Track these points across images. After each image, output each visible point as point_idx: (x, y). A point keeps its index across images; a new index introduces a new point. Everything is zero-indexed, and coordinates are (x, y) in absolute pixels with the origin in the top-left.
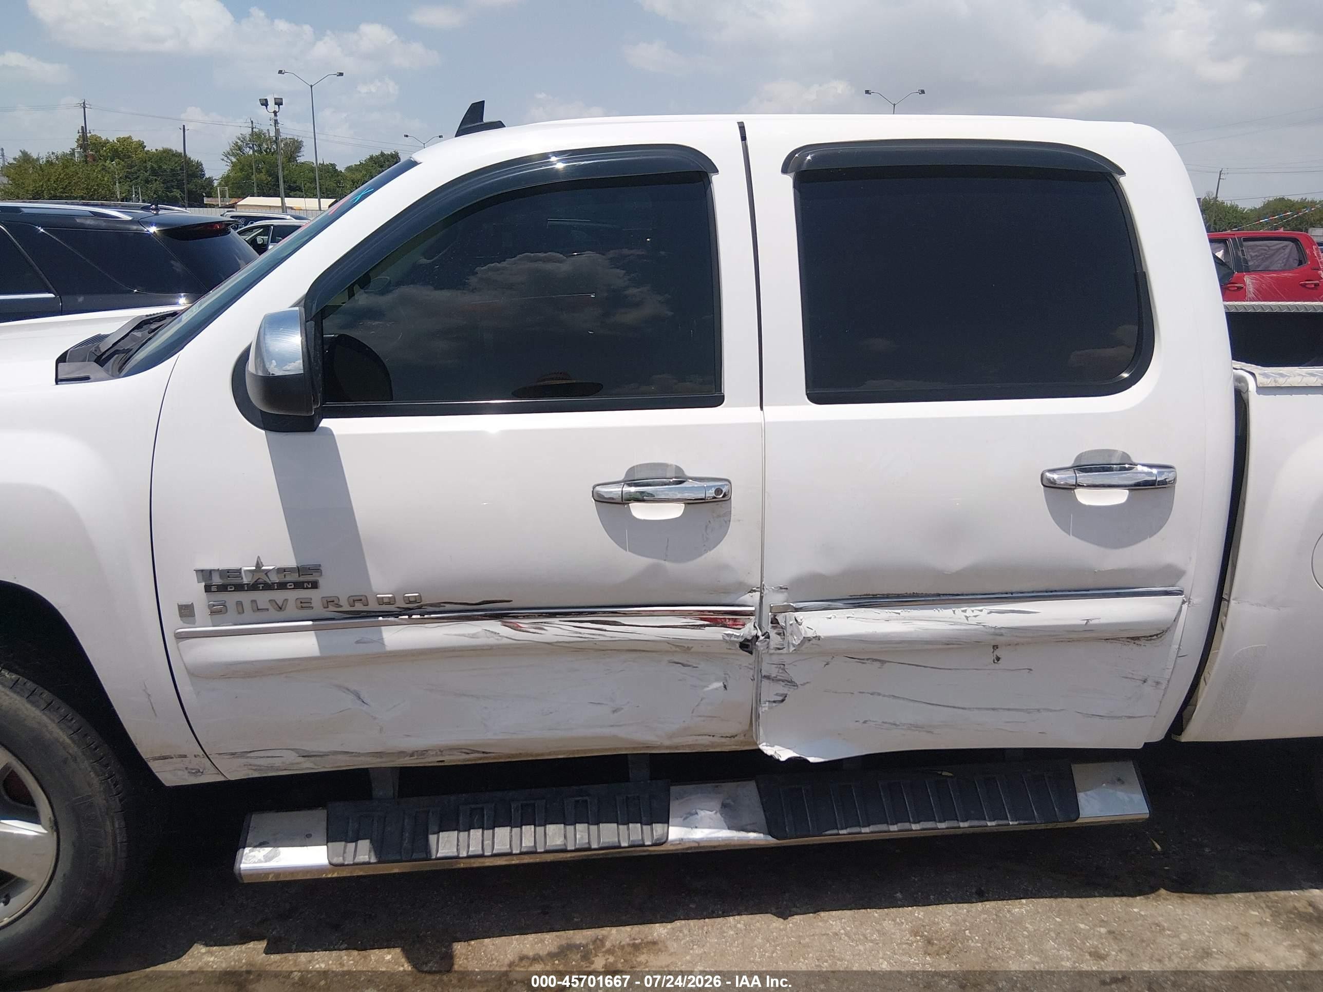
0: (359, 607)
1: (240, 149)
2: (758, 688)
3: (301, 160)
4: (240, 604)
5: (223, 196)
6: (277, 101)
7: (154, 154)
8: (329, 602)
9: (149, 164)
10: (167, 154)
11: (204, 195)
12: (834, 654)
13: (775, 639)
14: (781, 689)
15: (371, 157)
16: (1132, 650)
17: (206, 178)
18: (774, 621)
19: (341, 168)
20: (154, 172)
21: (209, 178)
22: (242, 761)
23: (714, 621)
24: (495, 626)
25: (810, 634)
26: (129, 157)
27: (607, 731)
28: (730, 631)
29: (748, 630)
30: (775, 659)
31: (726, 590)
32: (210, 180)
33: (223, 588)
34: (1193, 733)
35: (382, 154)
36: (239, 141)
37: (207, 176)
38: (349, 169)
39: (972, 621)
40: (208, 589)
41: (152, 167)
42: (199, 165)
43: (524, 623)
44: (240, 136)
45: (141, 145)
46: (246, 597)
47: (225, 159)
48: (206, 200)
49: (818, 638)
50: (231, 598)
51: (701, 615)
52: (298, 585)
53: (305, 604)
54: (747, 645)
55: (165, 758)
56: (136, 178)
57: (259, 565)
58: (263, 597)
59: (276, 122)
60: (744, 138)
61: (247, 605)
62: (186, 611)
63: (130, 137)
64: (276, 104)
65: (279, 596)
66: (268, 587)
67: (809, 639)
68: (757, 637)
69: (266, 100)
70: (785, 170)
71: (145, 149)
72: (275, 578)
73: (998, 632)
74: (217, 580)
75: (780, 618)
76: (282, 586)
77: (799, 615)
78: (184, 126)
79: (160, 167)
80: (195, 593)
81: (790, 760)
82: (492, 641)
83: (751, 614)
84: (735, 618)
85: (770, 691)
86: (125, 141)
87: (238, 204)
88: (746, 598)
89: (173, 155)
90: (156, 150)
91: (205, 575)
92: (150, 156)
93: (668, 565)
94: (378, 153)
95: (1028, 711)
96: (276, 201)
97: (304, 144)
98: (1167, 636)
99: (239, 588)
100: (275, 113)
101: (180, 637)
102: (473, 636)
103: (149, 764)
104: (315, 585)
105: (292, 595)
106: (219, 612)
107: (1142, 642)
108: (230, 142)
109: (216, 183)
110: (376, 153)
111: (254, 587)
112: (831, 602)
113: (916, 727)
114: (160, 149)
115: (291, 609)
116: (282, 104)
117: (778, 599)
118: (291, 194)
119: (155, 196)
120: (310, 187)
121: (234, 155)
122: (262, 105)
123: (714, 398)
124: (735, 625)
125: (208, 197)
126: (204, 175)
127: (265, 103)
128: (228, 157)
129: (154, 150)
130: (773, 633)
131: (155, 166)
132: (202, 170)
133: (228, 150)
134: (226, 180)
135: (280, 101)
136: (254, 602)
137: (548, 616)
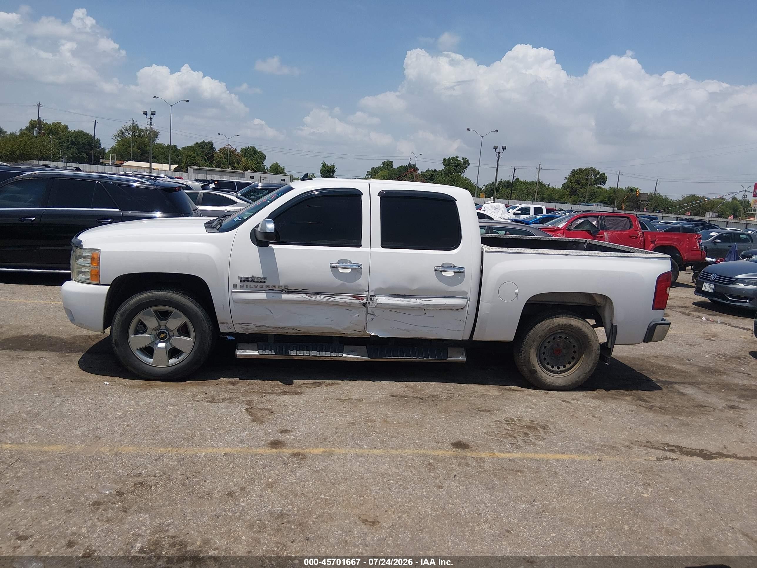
0: (274, 289)
1: (123, 133)
2: (367, 316)
3: (157, 142)
4: (247, 285)
5: (113, 158)
6: (152, 112)
7: (73, 133)
8: (268, 286)
9: (70, 139)
10: (81, 134)
11: (101, 157)
12: (385, 308)
13: (371, 303)
14: (372, 317)
15: (197, 143)
16: (457, 312)
17: (102, 148)
18: (371, 299)
19: (179, 148)
20: (73, 143)
21: (103, 148)
22: (240, 326)
23: (357, 298)
24: (305, 296)
25: (379, 302)
26: (59, 134)
27: (329, 326)
28: (360, 301)
29: (365, 301)
30: (371, 309)
31: (360, 291)
32: (104, 150)
33: (244, 281)
34: (475, 338)
35: (204, 142)
36: (123, 129)
38: (184, 148)
39: (418, 302)
40: (241, 281)
41: (72, 140)
42: (99, 141)
43: (311, 295)
44: (124, 126)
45: (66, 127)
46: (249, 284)
47: (114, 138)
48: (101, 161)
49: (381, 303)
50: (245, 284)
51: (354, 297)
52: (261, 282)
53: (262, 287)
54: (364, 305)
55: (223, 323)
57: (253, 276)
58: (252, 284)
59: (151, 123)
60: (369, 187)
61: (249, 286)
62: (235, 286)
63: (60, 123)
64: (151, 114)
65: (256, 284)
66: (254, 282)
67: (379, 304)
68: (367, 303)
69: (146, 112)
70: (378, 195)
71: (68, 130)
72: (256, 280)
73: (424, 305)
74: (243, 279)
75: (372, 298)
76: (258, 282)
77: (377, 298)
78: (95, 121)
79: (76, 141)
80: (238, 282)
81: (374, 335)
82: (304, 299)
83: (366, 297)
84: (362, 298)
85: (370, 317)
86: (57, 125)
87: (124, 164)
88: (365, 293)
89: (85, 134)
90: (74, 131)
91: (240, 278)
92: (71, 134)
93: (346, 283)
94: (201, 141)
95: (433, 328)
96: (147, 165)
97: (160, 134)
98: (465, 309)
99: (248, 281)
100: (151, 119)
101: (233, 292)
102: (299, 298)
103: (219, 324)
104: (265, 282)
105: (259, 284)
106: (243, 287)
107: (459, 310)
108: (118, 130)
109: (107, 151)
110: (200, 141)
111: (251, 281)
112: (386, 295)
113: (405, 330)
114: (77, 130)
115: (258, 287)
116: (155, 114)
117: (372, 294)
119: (72, 156)
121: (119, 136)
122: (144, 114)
123: (359, 245)
124: (362, 299)
125: (103, 158)
126: (101, 146)
127: (145, 113)
128: (116, 138)
129: (73, 131)
130: (370, 302)
131: (74, 140)
132: (100, 144)
133: (117, 133)
134: (114, 150)
135: (154, 112)
136: (250, 285)
137: (318, 294)
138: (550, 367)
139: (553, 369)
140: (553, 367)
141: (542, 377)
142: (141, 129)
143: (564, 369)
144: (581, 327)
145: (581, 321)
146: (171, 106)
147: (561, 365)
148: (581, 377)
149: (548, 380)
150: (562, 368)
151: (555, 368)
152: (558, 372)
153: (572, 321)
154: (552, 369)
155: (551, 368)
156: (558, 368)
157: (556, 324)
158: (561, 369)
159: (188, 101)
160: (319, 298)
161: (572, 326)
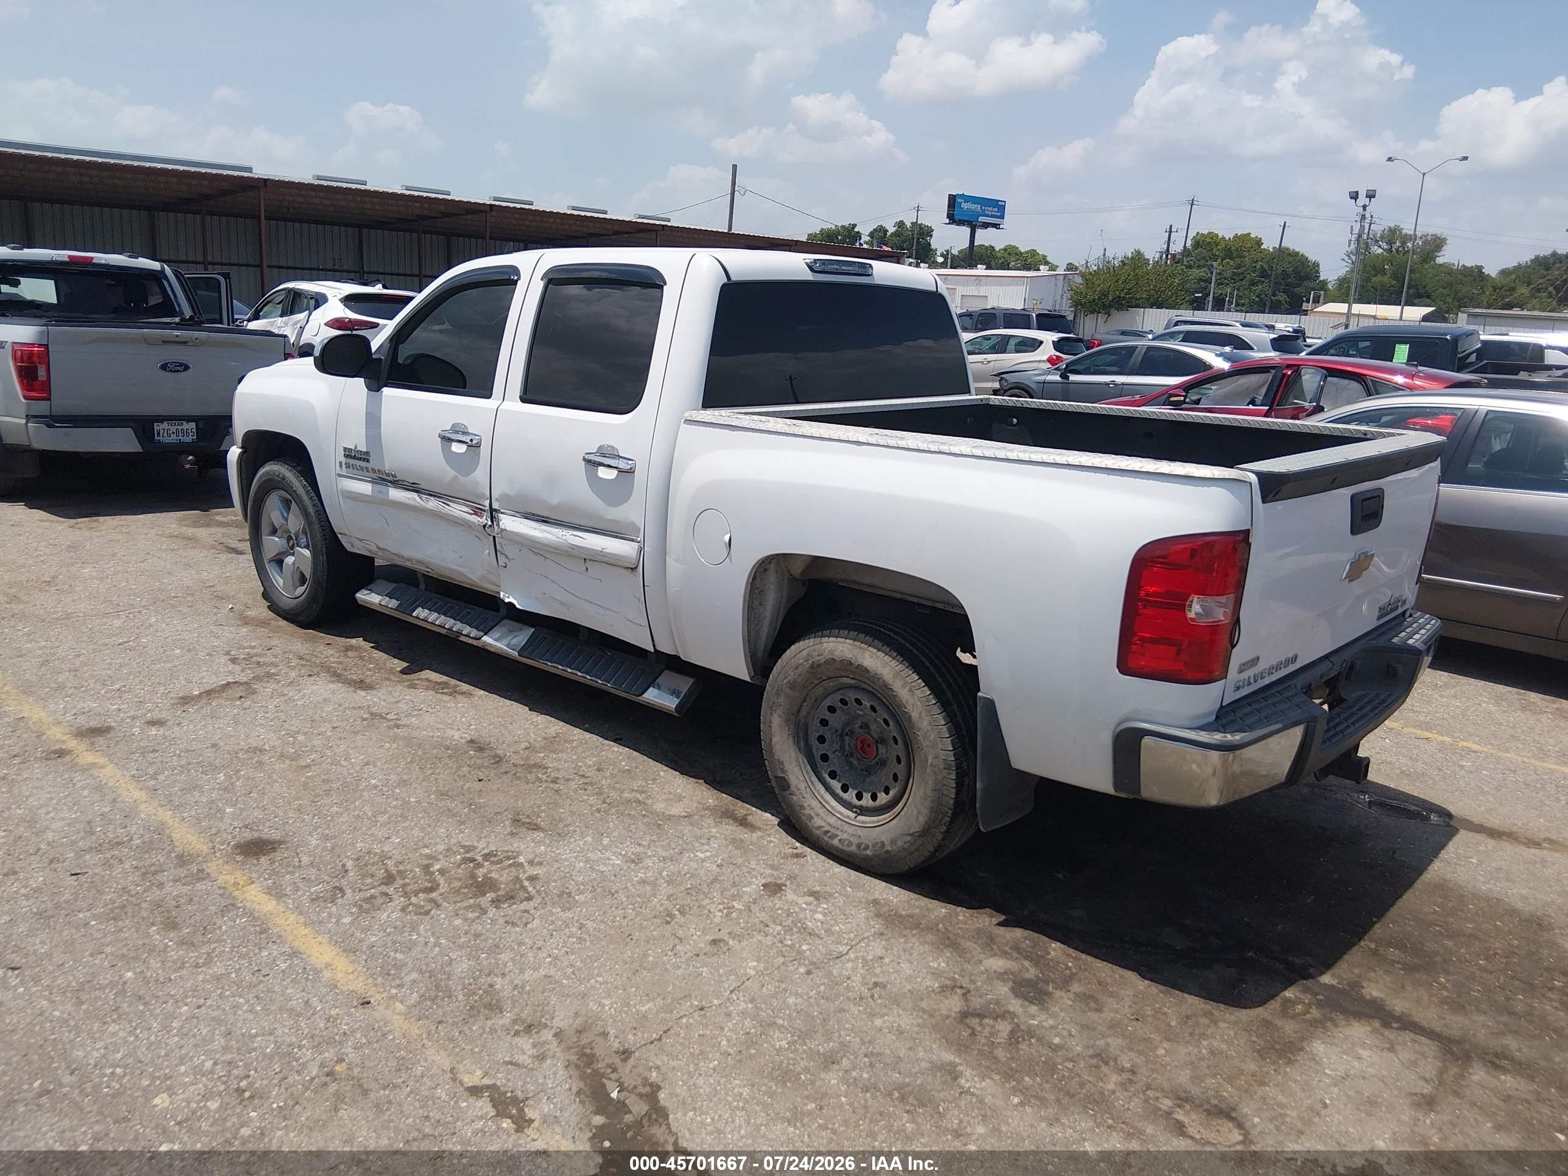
2: (496, 556)
3: (1440, 260)
6: (1369, 193)
7: (1269, 253)
9: (1260, 264)
10: (1282, 254)
12: (521, 544)
14: (504, 559)
17: (1319, 281)
19: (1490, 271)
20: (1263, 273)
21: (1324, 280)
22: (361, 544)
23: (476, 512)
24: (415, 495)
25: (503, 527)
26: (1242, 256)
28: (479, 519)
29: (484, 520)
31: (480, 498)
32: (1324, 283)
33: (347, 456)
37: (1321, 279)
38: (1500, 272)
40: (345, 456)
41: (1262, 267)
42: (1316, 265)
43: (423, 497)
45: (1259, 242)
47: (1346, 258)
48: (1304, 306)
49: (510, 530)
51: (473, 508)
52: (364, 460)
54: (484, 528)
55: (342, 534)
56: (1242, 280)
57: (355, 448)
63: (1248, 234)
64: (1367, 197)
66: (357, 459)
68: (487, 525)
69: (1357, 193)
71: (1262, 247)
72: (358, 455)
74: (346, 453)
76: (360, 459)
77: (502, 516)
79: (1271, 267)
82: (414, 503)
83: (486, 511)
84: (482, 512)
85: (501, 560)
86: (1241, 238)
87: (1315, 309)
88: (486, 502)
89: (1289, 254)
90: (1273, 248)
91: (344, 450)
92: (1264, 255)
93: (460, 476)
95: (604, 609)
97: (1448, 242)
98: (638, 569)
99: (351, 457)
101: (339, 476)
104: (369, 461)
109: (1330, 285)
111: (354, 458)
116: (1374, 197)
117: (496, 506)
118: (1416, 301)
120: (1442, 293)
122: (1351, 198)
123: (491, 395)
124: (481, 516)
127: (1355, 196)
128: (1349, 257)
129: (1270, 249)
131: (1266, 266)
134: (1342, 282)
135: (1372, 193)
137: (431, 495)
138: (836, 785)
139: (845, 796)
140: (845, 789)
141: (802, 807)
142: (1406, 235)
143: (871, 803)
144: (891, 682)
145: (894, 663)
146: (1424, 174)
147: (867, 791)
148: (900, 843)
149: (818, 822)
150: (866, 801)
151: (850, 796)
152: (856, 807)
153: (867, 655)
154: (842, 794)
155: (839, 791)
156: (859, 796)
157: (827, 655)
158: (863, 803)
159: (1465, 158)
160: (433, 504)
161: (867, 670)
